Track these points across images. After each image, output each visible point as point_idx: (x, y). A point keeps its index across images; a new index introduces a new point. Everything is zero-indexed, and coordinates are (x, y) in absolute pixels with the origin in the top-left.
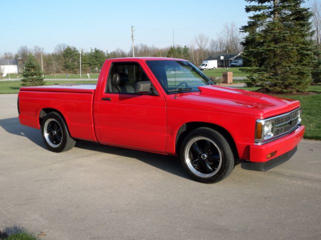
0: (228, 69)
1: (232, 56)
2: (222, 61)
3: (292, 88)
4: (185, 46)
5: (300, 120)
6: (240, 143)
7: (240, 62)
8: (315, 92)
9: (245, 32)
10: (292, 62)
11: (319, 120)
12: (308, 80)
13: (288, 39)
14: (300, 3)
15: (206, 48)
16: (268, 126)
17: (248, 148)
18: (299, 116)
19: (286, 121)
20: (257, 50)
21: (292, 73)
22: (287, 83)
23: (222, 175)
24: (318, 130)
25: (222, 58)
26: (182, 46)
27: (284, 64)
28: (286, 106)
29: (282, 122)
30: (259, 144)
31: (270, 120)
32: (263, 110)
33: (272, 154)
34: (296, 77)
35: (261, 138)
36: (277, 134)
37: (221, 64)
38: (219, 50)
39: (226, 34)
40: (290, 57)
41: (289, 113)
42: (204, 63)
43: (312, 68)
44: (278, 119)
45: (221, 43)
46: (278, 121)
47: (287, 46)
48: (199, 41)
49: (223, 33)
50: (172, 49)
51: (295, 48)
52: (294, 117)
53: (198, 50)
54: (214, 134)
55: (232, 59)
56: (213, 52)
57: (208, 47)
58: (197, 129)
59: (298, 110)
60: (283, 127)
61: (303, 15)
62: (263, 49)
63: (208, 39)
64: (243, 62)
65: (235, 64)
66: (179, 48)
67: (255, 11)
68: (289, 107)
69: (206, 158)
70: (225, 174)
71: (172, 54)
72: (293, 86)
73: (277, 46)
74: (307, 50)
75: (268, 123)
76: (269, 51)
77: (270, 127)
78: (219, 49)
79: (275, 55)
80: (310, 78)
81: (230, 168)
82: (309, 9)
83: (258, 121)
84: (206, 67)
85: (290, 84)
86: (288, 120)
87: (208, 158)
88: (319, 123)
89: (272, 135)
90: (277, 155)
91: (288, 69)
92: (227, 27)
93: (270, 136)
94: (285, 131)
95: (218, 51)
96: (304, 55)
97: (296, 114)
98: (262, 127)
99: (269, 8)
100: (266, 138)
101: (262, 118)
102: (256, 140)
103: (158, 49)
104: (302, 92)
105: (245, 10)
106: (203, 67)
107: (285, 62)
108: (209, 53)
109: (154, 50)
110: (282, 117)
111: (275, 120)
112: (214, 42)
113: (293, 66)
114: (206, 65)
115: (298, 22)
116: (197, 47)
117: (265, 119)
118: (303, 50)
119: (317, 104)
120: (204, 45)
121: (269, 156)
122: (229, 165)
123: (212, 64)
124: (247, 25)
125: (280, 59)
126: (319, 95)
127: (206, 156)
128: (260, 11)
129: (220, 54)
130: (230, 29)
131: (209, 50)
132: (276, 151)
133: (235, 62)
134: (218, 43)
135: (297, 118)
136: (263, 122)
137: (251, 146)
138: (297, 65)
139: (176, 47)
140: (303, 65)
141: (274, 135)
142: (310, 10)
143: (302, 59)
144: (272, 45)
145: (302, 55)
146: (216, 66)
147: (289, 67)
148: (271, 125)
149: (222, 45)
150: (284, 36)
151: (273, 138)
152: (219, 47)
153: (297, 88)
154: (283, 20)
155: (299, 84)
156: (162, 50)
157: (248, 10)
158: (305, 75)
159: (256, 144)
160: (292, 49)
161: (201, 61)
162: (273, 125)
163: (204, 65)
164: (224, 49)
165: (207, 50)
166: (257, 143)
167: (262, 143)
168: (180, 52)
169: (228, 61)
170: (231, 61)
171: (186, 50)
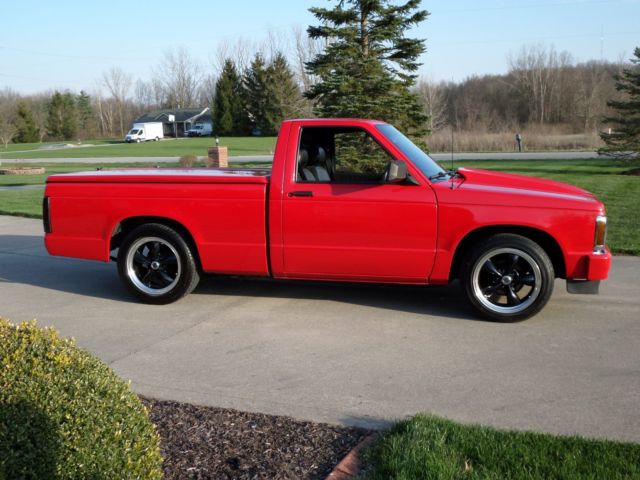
0: (217, 140)
1: (191, 115)
2: (172, 125)
4: (82, 92)
6: (572, 254)
7: (208, 127)
15: (127, 97)
25: (172, 118)
37: (170, 131)
42: (135, 128)
45: (158, 88)
48: (111, 82)
49: (163, 69)
53: (110, 101)
55: (189, 121)
56: (142, 106)
57: (130, 95)
63: (130, 79)
64: (214, 128)
65: (198, 131)
66: (68, 96)
71: (61, 107)
78: (155, 100)
84: (141, 137)
95: (152, 104)
103: (18, 95)
106: (134, 137)
109: (11, 97)
112: (144, 85)
114: (141, 132)
116: (107, 95)
120: (123, 92)
123: (153, 131)
130: (178, 62)
131: (133, 101)
133: (198, 127)
134: (153, 88)
146: (161, 135)
149: (161, 94)
152: (153, 95)
156: (29, 99)
161: (128, 125)
163: (136, 132)
164: (165, 100)
165: (130, 101)
168: (71, 103)
169: (182, 124)
170: (188, 124)
171: (84, 100)
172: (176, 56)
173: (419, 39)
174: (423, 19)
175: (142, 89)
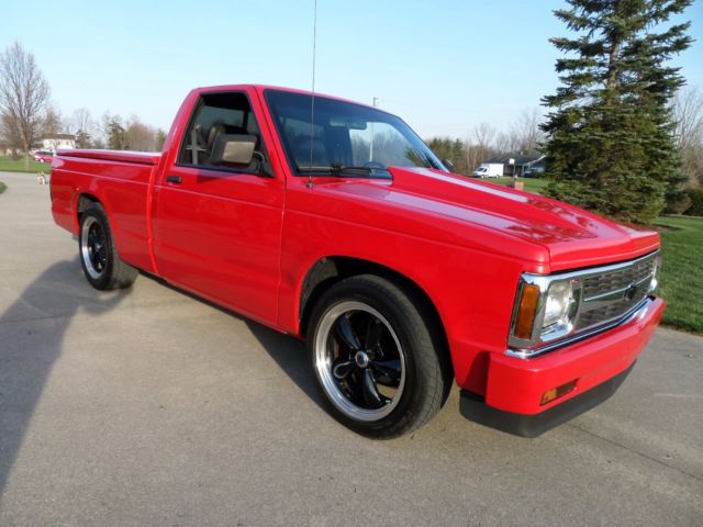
0: (516, 177)
1: (530, 160)
2: (511, 166)
3: (624, 215)
4: (457, 140)
5: (654, 283)
6: (463, 340)
7: (541, 170)
8: (668, 227)
9: (551, 105)
10: (630, 169)
11: (678, 283)
12: (657, 203)
13: (629, 124)
14: (661, 60)
15: (490, 145)
16: (559, 296)
17: (484, 359)
18: (654, 273)
19: (619, 286)
20: (567, 139)
21: (628, 188)
22: (616, 205)
23: (400, 424)
24: (679, 304)
25: (512, 161)
26: (453, 138)
27: (616, 169)
28: (627, 240)
29: (609, 289)
30: (523, 354)
31: (568, 280)
32: (549, 245)
33: (561, 391)
34: (635, 196)
35: (530, 336)
36: (589, 324)
37: (509, 170)
38: (509, 150)
39: (524, 126)
40: (627, 157)
41: (631, 263)
42: (482, 167)
43: (667, 183)
44: (597, 277)
45: (514, 140)
46: (594, 285)
47: (624, 135)
48: (480, 134)
49: (519, 124)
50: (435, 140)
51: (640, 140)
52: (642, 277)
53: (477, 147)
54: (393, 298)
55: (527, 165)
56: (500, 152)
57: (492, 143)
58: (350, 279)
59: (654, 257)
60: (609, 304)
61: (665, 81)
62: (580, 139)
63: (494, 131)
66: (447, 142)
67: (573, 68)
68: (632, 244)
69: (365, 365)
70: (409, 424)
72: (628, 212)
73: (607, 134)
74: (663, 149)
75: (562, 288)
76: (590, 142)
77: (568, 300)
78: (510, 148)
79: (601, 151)
80: (660, 202)
81: (426, 407)
82: (677, 70)
83: (529, 279)
84: (485, 174)
85: (622, 208)
86: (628, 284)
87: (370, 365)
88: (679, 289)
89: (570, 327)
90: (575, 392)
91: (622, 179)
92: (526, 115)
93: (563, 327)
94: (613, 315)
96: (656, 156)
97: (648, 269)
98: (538, 298)
99: (601, 64)
100: (546, 337)
101: (541, 269)
102: (513, 340)
104: (643, 224)
105: (555, 68)
106: (480, 173)
107: (618, 167)
108: (493, 152)
110: (608, 274)
111: (587, 281)
112: (504, 136)
113: (632, 175)
114: (486, 170)
115: (652, 95)
116: (475, 143)
117: (553, 273)
118: (656, 146)
119: (673, 249)
120: (487, 141)
121: (551, 394)
122: (422, 398)
123: (496, 170)
124: (555, 94)
125: (610, 160)
126: (676, 232)
127: (366, 358)
128: (582, 69)
129: (510, 156)
132: (576, 380)
133: (532, 170)
134: (510, 139)
135: (649, 281)
136: (542, 283)
137: (493, 357)
138: (640, 174)
139: (443, 139)
140: (652, 175)
141: (577, 328)
142: (680, 73)
143: (651, 163)
144: (598, 132)
145: (652, 156)
146: (501, 174)
147: (625, 175)
148: (570, 294)
150: (622, 118)
151: (571, 336)
152: (509, 144)
153: (635, 217)
154: (624, 89)
155: (639, 208)
157: (561, 66)
158: (653, 193)
159: (510, 352)
160: (636, 142)
161: (479, 164)
162: (576, 294)
163: (481, 170)
164: (518, 149)
166: (515, 349)
167: (533, 353)
168: (449, 147)
169: (521, 167)
170: (526, 167)
171: (458, 145)
172: (531, 115)
173: (672, 66)
174: (686, 47)
175: (502, 139)
